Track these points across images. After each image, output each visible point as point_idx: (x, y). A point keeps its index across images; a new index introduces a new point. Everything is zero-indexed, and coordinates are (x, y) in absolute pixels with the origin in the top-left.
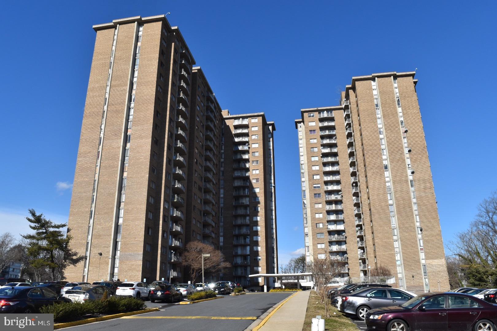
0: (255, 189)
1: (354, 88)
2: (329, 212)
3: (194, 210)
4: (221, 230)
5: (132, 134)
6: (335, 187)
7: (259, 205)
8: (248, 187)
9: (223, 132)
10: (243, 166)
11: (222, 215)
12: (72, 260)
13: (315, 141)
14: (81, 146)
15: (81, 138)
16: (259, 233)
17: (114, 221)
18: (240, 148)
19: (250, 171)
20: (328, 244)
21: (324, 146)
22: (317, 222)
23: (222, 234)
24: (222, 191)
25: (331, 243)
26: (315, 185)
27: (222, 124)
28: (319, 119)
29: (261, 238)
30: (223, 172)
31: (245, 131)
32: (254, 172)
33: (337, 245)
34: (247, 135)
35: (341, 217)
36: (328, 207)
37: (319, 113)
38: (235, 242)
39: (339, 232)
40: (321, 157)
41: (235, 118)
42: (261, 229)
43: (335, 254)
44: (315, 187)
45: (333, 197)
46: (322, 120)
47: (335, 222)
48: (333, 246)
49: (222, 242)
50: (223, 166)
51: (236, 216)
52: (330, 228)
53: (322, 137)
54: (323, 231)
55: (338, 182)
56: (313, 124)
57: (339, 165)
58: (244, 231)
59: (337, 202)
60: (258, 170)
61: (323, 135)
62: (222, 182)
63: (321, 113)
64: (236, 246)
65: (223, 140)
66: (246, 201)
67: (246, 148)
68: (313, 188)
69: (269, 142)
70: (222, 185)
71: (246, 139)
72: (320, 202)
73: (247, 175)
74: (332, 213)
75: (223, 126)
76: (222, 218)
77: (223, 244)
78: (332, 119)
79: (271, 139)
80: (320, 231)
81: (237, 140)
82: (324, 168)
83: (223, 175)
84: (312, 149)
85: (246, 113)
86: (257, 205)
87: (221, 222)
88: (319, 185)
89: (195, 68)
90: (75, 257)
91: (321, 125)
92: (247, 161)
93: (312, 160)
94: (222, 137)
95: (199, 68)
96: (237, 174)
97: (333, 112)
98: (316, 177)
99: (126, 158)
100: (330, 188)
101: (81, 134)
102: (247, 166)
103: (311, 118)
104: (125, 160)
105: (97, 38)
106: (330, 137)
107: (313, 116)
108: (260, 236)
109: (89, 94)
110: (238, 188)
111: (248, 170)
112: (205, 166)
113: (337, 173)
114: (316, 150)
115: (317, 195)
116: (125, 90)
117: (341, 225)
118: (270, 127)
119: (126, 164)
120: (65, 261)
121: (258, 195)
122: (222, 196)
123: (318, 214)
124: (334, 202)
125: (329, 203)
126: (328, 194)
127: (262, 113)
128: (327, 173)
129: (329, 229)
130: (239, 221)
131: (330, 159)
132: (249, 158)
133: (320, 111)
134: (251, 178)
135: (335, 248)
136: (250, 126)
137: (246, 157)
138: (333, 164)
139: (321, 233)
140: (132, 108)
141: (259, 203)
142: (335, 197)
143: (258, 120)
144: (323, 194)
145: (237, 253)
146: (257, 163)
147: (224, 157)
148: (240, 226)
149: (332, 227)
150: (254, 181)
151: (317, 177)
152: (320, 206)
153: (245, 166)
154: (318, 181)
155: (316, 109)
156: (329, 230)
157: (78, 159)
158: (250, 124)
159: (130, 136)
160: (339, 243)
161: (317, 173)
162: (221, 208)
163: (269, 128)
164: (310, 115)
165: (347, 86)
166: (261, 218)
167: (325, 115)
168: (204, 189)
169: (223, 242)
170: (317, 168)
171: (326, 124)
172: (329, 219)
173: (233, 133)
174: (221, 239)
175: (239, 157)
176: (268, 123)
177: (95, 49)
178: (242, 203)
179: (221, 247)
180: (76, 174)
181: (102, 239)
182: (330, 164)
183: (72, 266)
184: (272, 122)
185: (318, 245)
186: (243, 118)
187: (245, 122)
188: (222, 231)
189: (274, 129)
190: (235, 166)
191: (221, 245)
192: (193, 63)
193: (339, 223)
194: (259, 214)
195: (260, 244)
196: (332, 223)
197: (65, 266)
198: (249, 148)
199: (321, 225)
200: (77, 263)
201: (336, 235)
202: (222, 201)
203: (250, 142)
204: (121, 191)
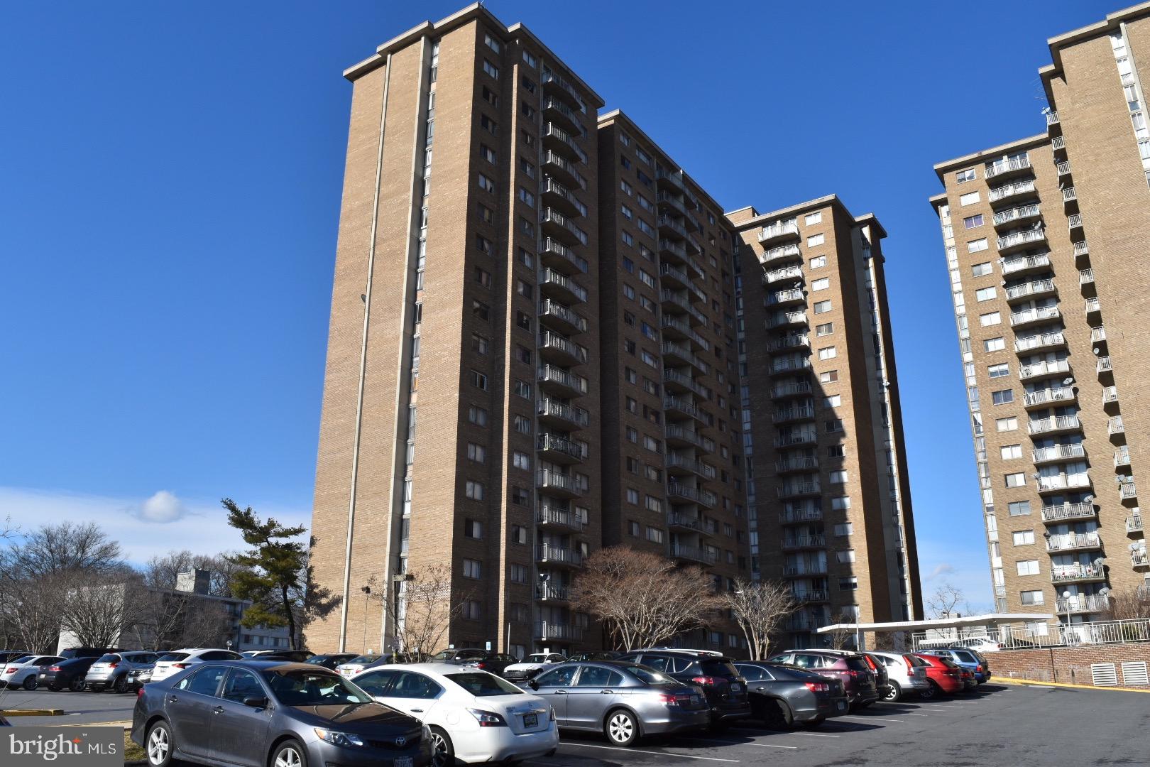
0: (830, 399)
1: (1059, 72)
2: (1040, 440)
3: (630, 468)
4: (752, 514)
5: (425, 301)
6: (1055, 367)
7: (843, 441)
8: (809, 396)
9: (738, 264)
10: (794, 345)
11: (750, 477)
12: (320, 606)
13: (983, 245)
14: (331, 345)
15: (331, 328)
16: (850, 516)
17: (390, 511)
18: (783, 297)
19: (811, 354)
20: (1044, 530)
21: (1009, 254)
22: (1007, 472)
23: (753, 524)
24: (746, 414)
25: (1052, 527)
26: (992, 370)
27: (734, 246)
28: (987, 181)
29: (856, 529)
30: (745, 365)
31: (792, 251)
32: (824, 355)
33: (1072, 533)
34: (796, 261)
35: (1076, 450)
36: (1037, 426)
37: (989, 165)
38: (788, 545)
39: (1075, 495)
40: (1005, 286)
41: (765, 224)
42: (853, 503)
43: (1069, 558)
44: (992, 374)
45: (1048, 396)
46: (996, 183)
47: (1062, 466)
48: (1061, 537)
49: (755, 545)
50: (744, 351)
51: (787, 476)
52: (1049, 485)
53: (1003, 231)
54: (1025, 496)
55: (1061, 351)
56: (974, 198)
57: (1058, 301)
58: (809, 512)
59: (1062, 409)
60: (833, 347)
61: (1003, 225)
62: (744, 392)
63: (994, 163)
64: (791, 554)
65: (740, 285)
66: (807, 434)
67: (798, 295)
68: (988, 378)
69: (866, 271)
70: (746, 399)
71: (796, 272)
72: (1011, 415)
73: (806, 363)
74: (1052, 442)
75: (737, 250)
76: (752, 484)
77: (759, 549)
78: (1027, 175)
79: (871, 262)
80: (1019, 496)
81: (772, 277)
82: (1015, 316)
83: (746, 374)
84: (976, 269)
85: (790, 205)
86: (839, 441)
87: (750, 495)
88: (1005, 367)
89: (605, 118)
90: (324, 601)
91: (995, 196)
92: (803, 328)
93: (980, 299)
94: (736, 278)
95: (616, 112)
96: (781, 365)
97: (1028, 153)
98: (993, 346)
99: (415, 359)
100: (1037, 369)
101: (331, 319)
102: (805, 340)
103: (967, 185)
104: (414, 365)
105: (354, 97)
106: (1025, 225)
107: (970, 178)
108: (850, 523)
109: (344, 226)
110: (785, 403)
111: (806, 351)
112: (664, 356)
113: (1056, 324)
114: (987, 269)
115: (1000, 395)
116: (406, 200)
117: (1080, 472)
118: (866, 231)
119: (415, 373)
120: (308, 610)
121: (840, 414)
122: (747, 427)
123: (1009, 449)
124: (1052, 411)
125: (1038, 412)
126: (1033, 389)
127: (831, 197)
128: (1024, 331)
129: (1046, 487)
130: (796, 488)
131: (1029, 289)
132: (808, 321)
133: (989, 161)
134: (817, 371)
135: (1066, 541)
136: (803, 237)
137: (799, 317)
138: (1040, 301)
139: (1020, 502)
140: (424, 241)
141: (843, 434)
142: (1055, 394)
143: (823, 217)
144: (1018, 390)
145: (796, 570)
146: (830, 330)
147: (745, 328)
148: (797, 501)
149: (1055, 482)
150: (824, 379)
151: (997, 345)
152: (1013, 425)
153: (799, 341)
154: (998, 358)
155: (975, 155)
156: (1043, 490)
157: (327, 377)
158: (802, 232)
159: (421, 306)
160: (1077, 525)
161: (994, 335)
162: (748, 458)
163: (862, 232)
164: (961, 176)
165: (1042, 70)
166: (850, 475)
167: (1004, 166)
168: (667, 413)
169: (760, 545)
170: (995, 319)
171: (1010, 191)
172: (1041, 460)
173: (762, 260)
174: (754, 538)
175: (781, 321)
176: (857, 219)
177: (352, 121)
178: (799, 440)
179: (753, 558)
180: (323, 411)
181: (369, 554)
182: (1033, 303)
183: (319, 619)
184: (870, 216)
185: (1016, 536)
186: (785, 218)
187: (791, 227)
188: (755, 517)
189: (878, 232)
190: (775, 345)
191: (753, 552)
192: (596, 104)
193: (1073, 468)
194: (845, 464)
195: (853, 544)
196: (1052, 470)
197: (307, 621)
198: (805, 294)
199: (1019, 480)
200: (329, 614)
201: (1067, 505)
202: (747, 440)
203: (807, 280)
204: (407, 438)
